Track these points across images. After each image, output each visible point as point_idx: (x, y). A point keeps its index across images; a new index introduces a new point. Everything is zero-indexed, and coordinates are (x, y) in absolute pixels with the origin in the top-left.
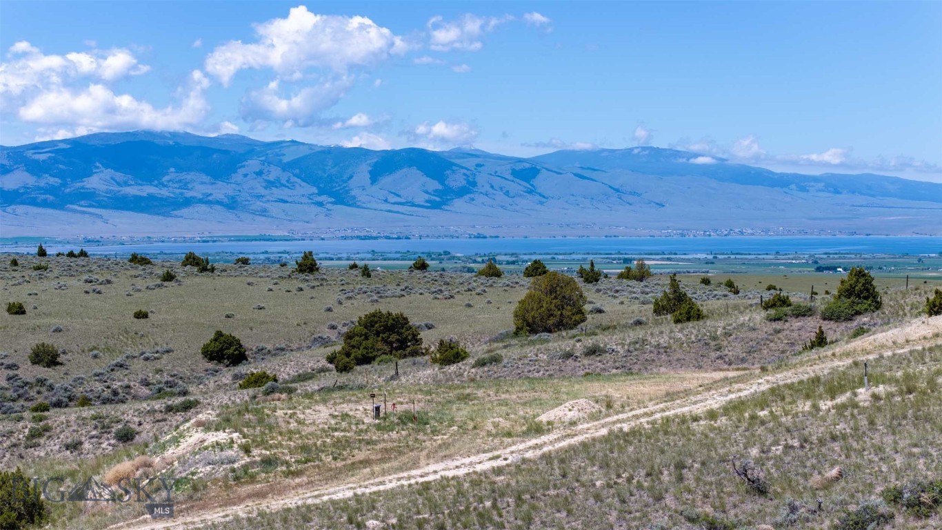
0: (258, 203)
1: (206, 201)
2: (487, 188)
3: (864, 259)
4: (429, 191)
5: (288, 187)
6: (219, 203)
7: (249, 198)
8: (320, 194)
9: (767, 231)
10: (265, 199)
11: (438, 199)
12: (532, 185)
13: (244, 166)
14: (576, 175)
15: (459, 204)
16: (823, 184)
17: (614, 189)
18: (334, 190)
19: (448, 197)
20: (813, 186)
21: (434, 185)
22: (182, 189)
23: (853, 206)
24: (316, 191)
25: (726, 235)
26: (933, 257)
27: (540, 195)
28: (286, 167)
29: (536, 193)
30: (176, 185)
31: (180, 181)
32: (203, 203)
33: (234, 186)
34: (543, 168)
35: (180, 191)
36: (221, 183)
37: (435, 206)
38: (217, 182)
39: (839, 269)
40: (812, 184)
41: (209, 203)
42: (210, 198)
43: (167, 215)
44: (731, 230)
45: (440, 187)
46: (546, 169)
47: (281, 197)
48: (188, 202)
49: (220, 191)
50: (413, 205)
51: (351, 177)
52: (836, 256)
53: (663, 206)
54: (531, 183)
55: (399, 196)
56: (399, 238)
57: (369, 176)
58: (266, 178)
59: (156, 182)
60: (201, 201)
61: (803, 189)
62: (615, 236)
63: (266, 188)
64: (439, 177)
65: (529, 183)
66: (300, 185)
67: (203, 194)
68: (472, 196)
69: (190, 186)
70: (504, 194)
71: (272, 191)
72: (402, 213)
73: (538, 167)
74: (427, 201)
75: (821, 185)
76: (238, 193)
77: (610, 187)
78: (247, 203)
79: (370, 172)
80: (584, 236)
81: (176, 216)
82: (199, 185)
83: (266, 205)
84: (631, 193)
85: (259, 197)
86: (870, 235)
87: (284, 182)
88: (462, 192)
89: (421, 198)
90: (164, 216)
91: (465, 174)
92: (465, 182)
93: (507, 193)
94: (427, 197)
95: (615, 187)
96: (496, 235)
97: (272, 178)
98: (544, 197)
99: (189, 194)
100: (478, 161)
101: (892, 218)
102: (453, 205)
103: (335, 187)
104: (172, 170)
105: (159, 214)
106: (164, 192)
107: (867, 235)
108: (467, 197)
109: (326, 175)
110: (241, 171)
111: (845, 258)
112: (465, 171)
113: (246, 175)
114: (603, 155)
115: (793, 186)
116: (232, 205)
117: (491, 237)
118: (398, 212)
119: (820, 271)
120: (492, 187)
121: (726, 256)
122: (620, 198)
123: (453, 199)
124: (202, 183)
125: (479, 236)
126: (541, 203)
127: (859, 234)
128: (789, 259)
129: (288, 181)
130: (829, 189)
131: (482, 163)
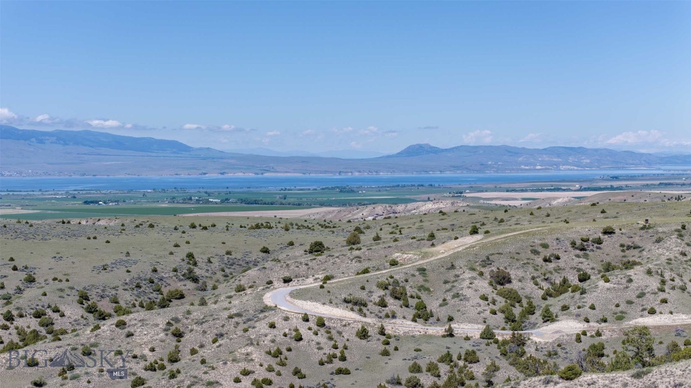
3: (103, 194)
9: (21, 173)
16: (55, 138)
20: (48, 140)
23: (78, 154)
26: (150, 192)
39: (100, 203)
40: (47, 138)
52: (84, 192)
61: (41, 142)
75: (54, 139)
86: (96, 175)
101: (108, 163)
107: (94, 176)
111: (90, 194)
115: (33, 140)
119: (87, 204)
121: (6, 193)
127: (88, 175)
128: (52, 195)
130: (61, 141)
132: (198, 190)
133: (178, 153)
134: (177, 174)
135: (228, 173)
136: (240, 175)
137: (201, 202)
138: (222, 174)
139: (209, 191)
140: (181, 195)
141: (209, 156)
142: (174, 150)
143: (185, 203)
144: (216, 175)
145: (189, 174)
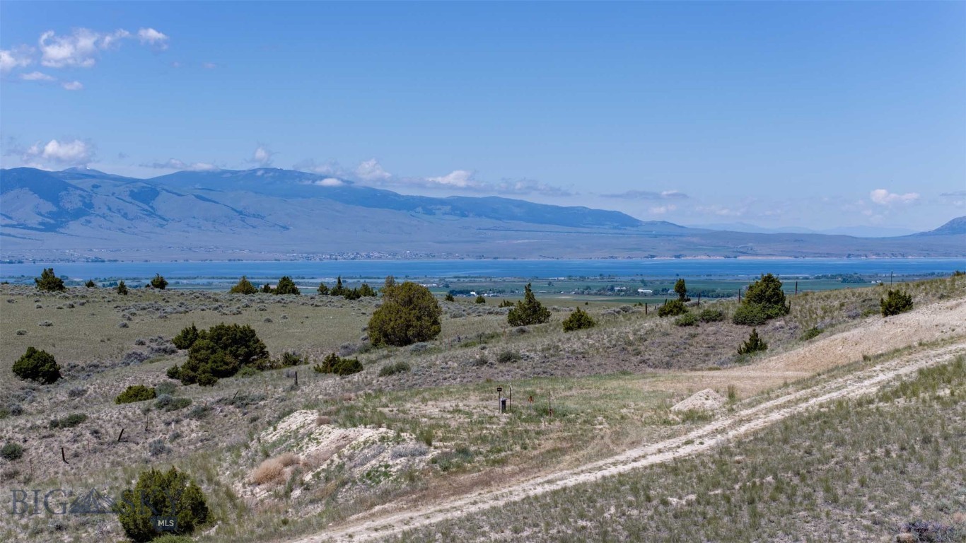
2: (105, 210)
3: (495, 282)
4: (43, 214)
9: (395, 254)
11: (52, 221)
12: (152, 207)
14: (198, 197)
15: (75, 227)
16: (449, 207)
17: (237, 212)
19: (64, 220)
20: (439, 209)
21: (48, 207)
23: (480, 229)
25: (353, 259)
26: (562, 281)
27: (161, 217)
29: (156, 215)
34: (163, 189)
37: (48, 228)
39: (472, 293)
40: (439, 207)
44: (357, 254)
45: (55, 209)
46: (167, 191)
50: (26, 227)
52: (466, 280)
53: (288, 229)
54: (151, 204)
55: (10, 218)
56: (11, 262)
61: (429, 212)
62: (239, 260)
64: (55, 200)
65: (148, 204)
68: (88, 218)
70: (122, 216)
72: (13, 236)
73: (158, 189)
74: (41, 224)
75: (448, 208)
77: (233, 209)
80: (206, 260)
84: (254, 216)
86: (497, 258)
88: (77, 215)
89: (34, 220)
91: (80, 196)
92: (81, 203)
93: (125, 216)
94: (40, 219)
95: (238, 210)
96: (115, 259)
98: (164, 219)
100: (95, 181)
101: (519, 241)
102: (68, 228)
107: (495, 258)
108: (83, 219)
111: (475, 282)
112: (81, 192)
114: (225, 176)
115: (419, 209)
117: (109, 261)
118: (9, 235)
119: (453, 295)
120: (110, 209)
121: (356, 280)
122: (243, 221)
123: (68, 221)
125: (96, 260)
126: (162, 226)
127: (488, 258)
130: (456, 212)
131: (98, 184)
132: (630, 278)
133: (620, 229)
134: (612, 257)
135: (686, 256)
136: (703, 258)
137: (623, 293)
138: (678, 257)
139: (646, 279)
140: (599, 284)
141: (666, 233)
142: (616, 224)
143: (600, 294)
144: (669, 258)
145: (629, 257)
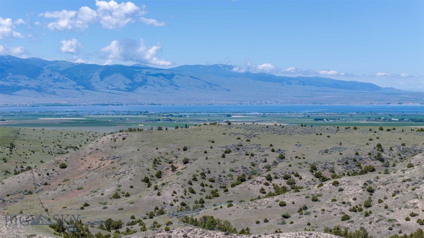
0: (51, 89)
1: (27, 88)
2: (152, 82)
3: (326, 115)
4: (127, 84)
5: (63, 82)
6: (33, 89)
7: (47, 87)
8: (78, 85)
9: (277, 102)
10: (53, 87)
11: (130, 87)
12: (172, 81)
13: (43, 72)
14: (191, 77)
15: (140, 90)
16: (298, 81)
17: (208, 83)
18: (84, 83)
19: (135, 87)
20: (293, 82)
21: (129, 81)
22: (15, 82)
23: (312, 91)
24: (76, 84)
25: (260, 104)
26: (355, 114)
27: (176, 86)
28: (62, 73)
29: (174, 85)
30: (12, 81)
31: (14, 79)
32: (26, 89)
33: (39, 81)
34: (176, 74)
35: (15, 83)
36: (33, 80)
37: (129, 90)
38: (31, 79)
39: (324, 120)
40: (293, 81)
41: (28, 89)
42: (29, 87)
43: (10, 94)
44: (261, 102)
45: (131, 82)
46: (178, 74)
47: (60, 86)
48: (19, 88)
49: (33, 83)
50: (120, 90)
51: (91, 77)
52: (315, 114)
53: (230, 91)
54: (171, 80)
55: (113, 86)
56: (118, 105)
57: (99, 77)
58: (53, 78)
59: (3, 79)
60: (25, 88)
61: (289, 83)
62: (212, 104)
63: (53, 82)
64: (131, 78)
65: (170, 80)
66: (69, 81)
67: (26, 85)
68: (146, 86)
69: (19, 81)
70: (160, 85)
71: (56, 84)
72: (115, 94)
73: (174, 74)
74: (126, 88)
75: (297, 82)
76: (41, 84)
77: (206, 82)
78: (46, 89)
79: (100, 75)
80: (198, 104)
81: (14, 95)
82: (23, 81)
83: (55, 90)
84: (215, 85)
85: (51, 86)
86: (322, 104)
87: (62, 80)
88: (141, 84)
89: (123, 87)
90: (9, 94)
91: (142, 76)
92: (142, 80)
93: (161, 85)
94: (126, 86)
95: (208, 82)
96: (160, 104)
97: (56, 77)
98: (177, 86)
99: (19, 85)
100: (147, 70)
101: (329, 96)
102: (137, 90)
103: (84, 82)
104: (11, 74)
105: (7, 94)
106: (8, 84)
107: (321, 104)
108: (143, 86)
109: (80, 76)
110: (42, 75)
111: (318, 115)
112: (142, 75)
113: (44, 76)
114: (201, 67)
115: (285, 82)
116: (39, 89)
117: (158, 104)
118: (113, 93)
119: (317, 121)
120: (154, 82)
121: (269, 114)
122: (211, 87)
123: (137, 87)
124: (25, 80)
125: (152, 104)
126: (176, 89)
127: (317, 104)
128: (295, 115)
129: (63, 79)
130: (301, 83)
131: (149, 71)
132: (384, 113)
133: (372, 91)
134: (371, 104)
135: (404, 103)
136: (411, 104)
137: (387, 120)
138: (400, 104)
139: (391, 114)
140: (374, 116)
141: (391, 93)
142: (370, 89)
143: (377, 121)
144: (396, 104)
145: (379, 104)
